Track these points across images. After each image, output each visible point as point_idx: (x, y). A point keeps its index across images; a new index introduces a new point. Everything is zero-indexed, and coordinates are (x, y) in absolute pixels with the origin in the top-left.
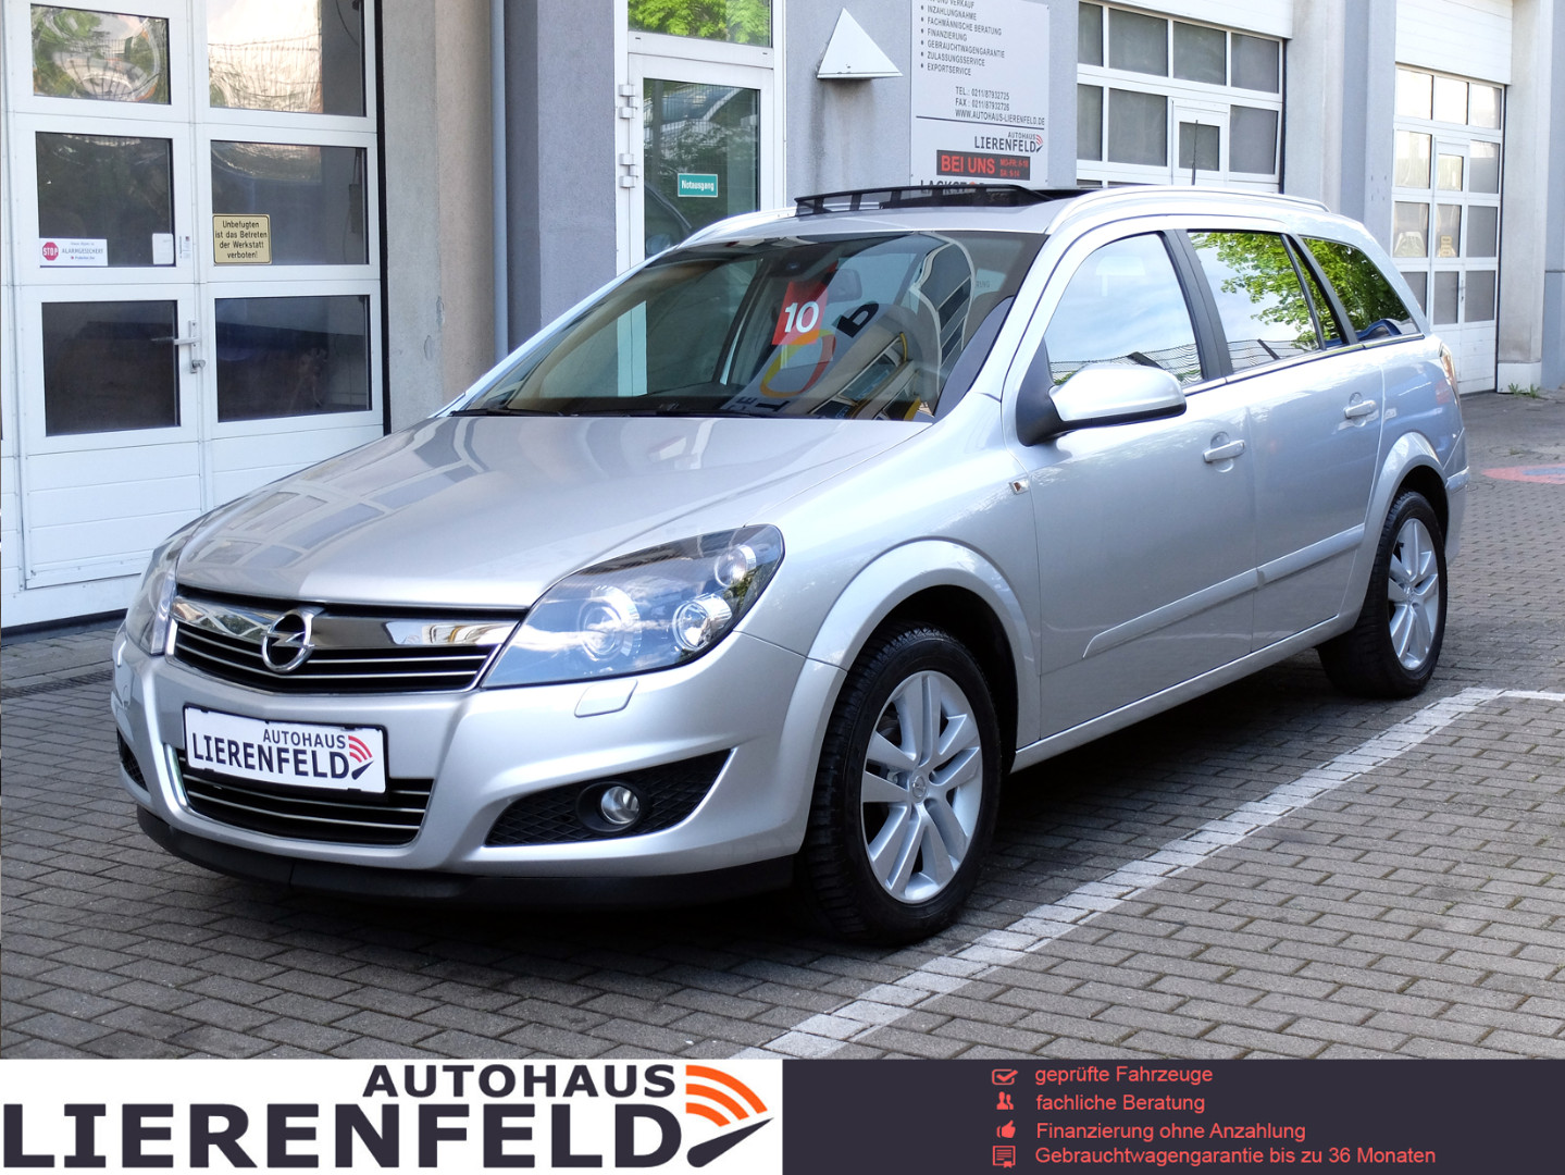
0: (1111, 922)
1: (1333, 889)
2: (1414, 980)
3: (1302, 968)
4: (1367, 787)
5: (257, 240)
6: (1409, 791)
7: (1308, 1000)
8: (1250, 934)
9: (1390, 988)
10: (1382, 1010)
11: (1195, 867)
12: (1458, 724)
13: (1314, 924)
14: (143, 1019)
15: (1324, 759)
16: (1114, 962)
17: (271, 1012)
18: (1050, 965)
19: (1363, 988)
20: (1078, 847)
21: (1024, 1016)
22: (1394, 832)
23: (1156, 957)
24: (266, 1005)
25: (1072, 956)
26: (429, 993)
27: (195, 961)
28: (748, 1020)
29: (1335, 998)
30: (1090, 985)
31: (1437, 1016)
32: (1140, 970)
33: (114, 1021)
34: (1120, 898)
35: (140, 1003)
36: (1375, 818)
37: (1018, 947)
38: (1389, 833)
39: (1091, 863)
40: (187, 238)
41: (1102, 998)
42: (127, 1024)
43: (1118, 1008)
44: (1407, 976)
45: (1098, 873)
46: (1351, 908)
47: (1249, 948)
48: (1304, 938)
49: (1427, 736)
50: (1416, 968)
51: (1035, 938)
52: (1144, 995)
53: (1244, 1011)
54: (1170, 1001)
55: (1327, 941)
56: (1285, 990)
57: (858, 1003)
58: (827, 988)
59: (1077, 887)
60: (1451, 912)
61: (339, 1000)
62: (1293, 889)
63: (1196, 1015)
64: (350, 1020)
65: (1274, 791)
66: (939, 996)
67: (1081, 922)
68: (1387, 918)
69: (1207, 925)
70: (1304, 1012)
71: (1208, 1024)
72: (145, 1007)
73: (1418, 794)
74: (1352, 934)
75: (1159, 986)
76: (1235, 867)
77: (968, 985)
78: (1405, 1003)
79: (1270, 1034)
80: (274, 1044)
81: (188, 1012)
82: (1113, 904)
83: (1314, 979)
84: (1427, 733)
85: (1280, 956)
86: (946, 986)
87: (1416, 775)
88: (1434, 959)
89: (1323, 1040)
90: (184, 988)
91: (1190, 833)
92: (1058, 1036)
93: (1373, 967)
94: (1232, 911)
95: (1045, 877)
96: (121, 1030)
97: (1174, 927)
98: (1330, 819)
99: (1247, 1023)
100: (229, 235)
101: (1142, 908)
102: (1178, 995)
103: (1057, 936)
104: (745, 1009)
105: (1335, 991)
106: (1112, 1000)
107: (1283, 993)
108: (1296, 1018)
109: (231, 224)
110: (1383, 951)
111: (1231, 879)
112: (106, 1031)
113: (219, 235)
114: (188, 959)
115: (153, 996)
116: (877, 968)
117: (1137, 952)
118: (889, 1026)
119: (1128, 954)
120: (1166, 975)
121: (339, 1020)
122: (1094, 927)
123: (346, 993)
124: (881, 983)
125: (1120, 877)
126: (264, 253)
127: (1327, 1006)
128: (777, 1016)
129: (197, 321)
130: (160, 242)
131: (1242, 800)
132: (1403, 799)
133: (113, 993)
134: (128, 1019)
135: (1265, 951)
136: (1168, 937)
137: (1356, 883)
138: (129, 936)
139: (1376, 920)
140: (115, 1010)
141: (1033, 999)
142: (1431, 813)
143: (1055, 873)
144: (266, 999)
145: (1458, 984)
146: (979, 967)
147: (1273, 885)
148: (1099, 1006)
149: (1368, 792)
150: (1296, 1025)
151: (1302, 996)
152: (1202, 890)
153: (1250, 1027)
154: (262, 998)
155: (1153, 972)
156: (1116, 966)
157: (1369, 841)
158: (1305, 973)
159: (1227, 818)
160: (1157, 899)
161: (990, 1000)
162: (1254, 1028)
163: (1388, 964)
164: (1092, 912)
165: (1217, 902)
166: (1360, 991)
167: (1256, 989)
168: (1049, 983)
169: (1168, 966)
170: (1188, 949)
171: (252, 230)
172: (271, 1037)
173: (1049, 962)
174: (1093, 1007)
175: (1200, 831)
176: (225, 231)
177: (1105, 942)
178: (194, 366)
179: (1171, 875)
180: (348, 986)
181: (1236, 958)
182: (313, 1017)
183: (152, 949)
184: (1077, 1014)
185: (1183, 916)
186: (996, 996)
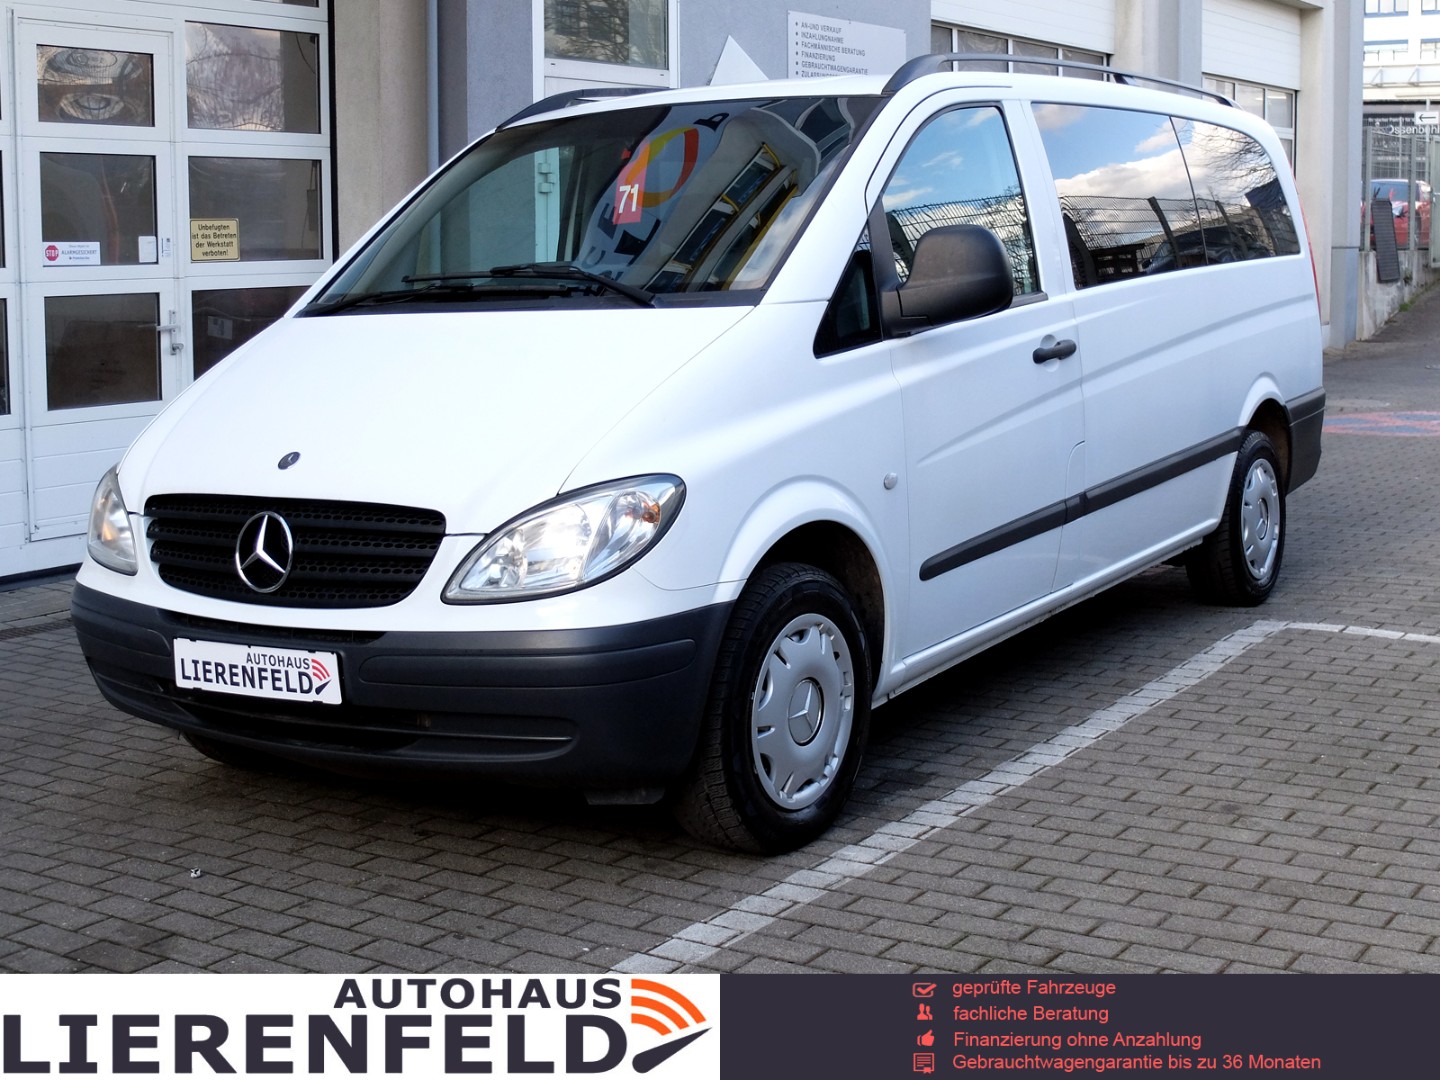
0: (949, 837)
1: (1138, 805)
2: (1205, 885)
3: (1109, 876)
4: (1170, 712)
5: (227, 240)
6: (1206, 715)
7: (1113, 906)
8: (1066, 846)
9: (1183, 893)
10: (1176, 914)
11: (1022, 786)
12: (1250, 653)
13: (1120, 836)
14: (122, 931)
15: (1134, 687)
16: (949, 872)
17: (230, 924)
18: (895, 876)
19: (1159, 893)
20: (925, 768)
21: (872, 923)
22: (1190, 753)
23: (985, 869)
24: (226, 917)
25: (914, 867)
26: (365, 906)
27: (167, 877)
28: (637, 928)
29: (1136, 903)
30: (928, 895)
31: (1220, 918)
32: (971, 880)
33: (96, 932)
34: (957, 815)
35: (119, 915)
36: (1176, 739)
37: (870, 861)
38: (1186, 753)
39: (933, 783)
40: (168, 240)
41: (939, 906)
42: (108, 934)
43: (950, 915)
44: (1198, 882)
45: (938, 793)
46: (1155, 822)
47: (1064, 859)
48: (1111, 850)
49: (1222, 665)
50: (1206, 875)
51: (883, 852)
52: (974, 903)
53: (1059, 915)
54: (996, 908)
55: (1131, 852)
56: (1094, 896)
57: (731, 912)
58: (704, 899)
59: (921, 806)
60: (1236, 824)
61: (289, 912)
62: (1102, 805)
63: (1018, 920)
64: (297, 930)
65: (1092, 716)
66: (800, 905)
67: (923, 837)
68: (1182, 830)
69: (1030, 838)
70: (1110, 916)
71: (1028, 929)
72: (123, 919)
73: (1213, 717)
74: (1153, 845)
75: (987, 895)
76: (1055, 786)
77: (825, 896)
78: (1196, 907)
79: (1079, 937)
80: (232, 953)
81: (160, 924)
82: (950, 821)
83: (1120, 887)
84: (1223, 662)
85: (1091, 866)
86: (806, 897)
87: (1212, 700)
88: (1221, 867)
89: (1124, 941)
90: (157, 901)
91: (1018, 754)
92: (900, 941)
93: (1169, 875)
94: (1052, 826)
95: (894, 796)
96: (104, 940)
97: (1002, 840)
98: (1137, 741)
99: (1061, 927)
100: (205, 236)
101: (975, 824)
102: (1003, 903)
103: (902, 850)
104: (633, 918)
105: (1136, 897)
106: (947, 908)
107: (1093, 900)
108: (1102, 921)
109: (206, 228)
110: (1178, 860)
111: (1051, 796)
112: (90, 942)
113: (193, 236)
114: (161, 876)
115: (130, 909)
116: (748, 880)
117: (970, 864)
118: (757, 933)
119: (962, 865)
120: (993, 885)
121: (288, 930)
122: (932, 841)
123: (293, 907)
124: (750, 894)
125: (959, 796)
126: (234, 252)
127: (1129, 910)
128: (662, 924)
129: (176, 310)
130: (145, 243)
131: (1063, 724)
132: (1201, 722)
133: (97, 907)
134: (110, 929)
135: (1079, 862)
136: (997, 850)
137: (1158, 799)
138: (111, 855)
139: (1173, 832)
140: (98, 922)
141: (879, 908)
142: (1224, 735)
143: (904, 792)
144: (227, 911)
145: (1240, 889)
146: (834, 878)
147: (1087, 802)
148: (935, 913)
149: (1171, 716)
150: (1101, 928)
151: (1108, 902)
152: (1028, 807)
153: (1063, 931)
154: (223, 911)
155: (983, 882)
156: (951, 876)
157: (1169, 761)
158: (1110, 881)
159: (1050, 742)
160: (987, 816)
161: (842, 909)
162: (1068, 932)
163: (1183, 872)
164: (934, 828)
165: (1039, 817)
166: (1158, 896)
167: (1070, 896)
168: (895, 893)
169: (996, 877)
170: (1014, 860)
171: (224, 232)
172: (231, 946)
173: (895, 873)
174: (930, 914)
175: (1027, 753)
176: (200, 233)
177: (943, 855)
178: (174, 349)
179: (1001, 793)
180: (297, 900)
181: (1054, 868)
182: (266, 927)
183: (132, 866)
184: (917, 921)
185: (1011, 830)
186: (848, 905)
